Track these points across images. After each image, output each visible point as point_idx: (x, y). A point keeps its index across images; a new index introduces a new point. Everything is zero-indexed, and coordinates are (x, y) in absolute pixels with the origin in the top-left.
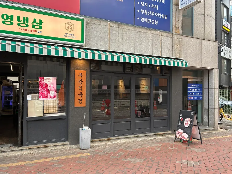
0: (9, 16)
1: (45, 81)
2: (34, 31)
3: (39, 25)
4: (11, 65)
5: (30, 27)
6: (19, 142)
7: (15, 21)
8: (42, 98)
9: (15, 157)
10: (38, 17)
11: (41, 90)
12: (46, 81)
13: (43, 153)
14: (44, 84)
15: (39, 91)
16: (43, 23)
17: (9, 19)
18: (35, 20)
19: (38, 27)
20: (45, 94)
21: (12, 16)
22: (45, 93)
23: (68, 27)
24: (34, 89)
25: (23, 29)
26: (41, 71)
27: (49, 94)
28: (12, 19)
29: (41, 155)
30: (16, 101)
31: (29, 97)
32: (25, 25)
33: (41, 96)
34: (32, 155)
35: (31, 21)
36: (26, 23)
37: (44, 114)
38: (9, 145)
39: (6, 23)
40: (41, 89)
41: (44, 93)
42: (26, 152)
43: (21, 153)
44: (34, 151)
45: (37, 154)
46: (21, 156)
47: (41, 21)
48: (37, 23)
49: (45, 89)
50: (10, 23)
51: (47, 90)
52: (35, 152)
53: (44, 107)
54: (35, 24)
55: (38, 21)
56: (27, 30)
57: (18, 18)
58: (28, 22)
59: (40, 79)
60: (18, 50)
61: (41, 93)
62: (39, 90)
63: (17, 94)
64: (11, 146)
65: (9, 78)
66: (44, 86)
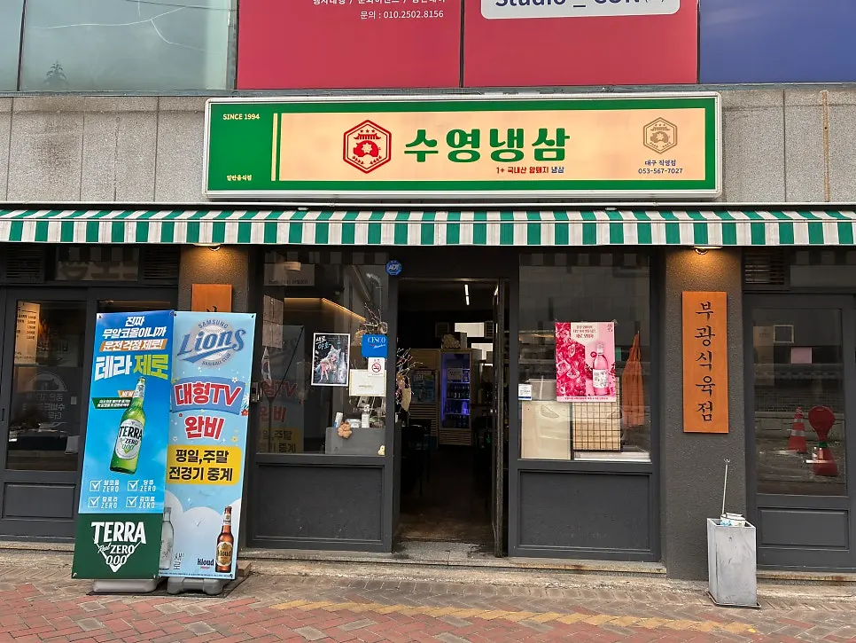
0: (469, 135)
1: (574, 337)
2: (539, 170)
3: (555, 147)
4: (466, 286)
5: (529, 160)
6: (498, 542)
7: (485, 149)
8: (565, 396)
9: (488, 589)
10: (551, 121)
11: (563, 366)
12: (578, 336)
13: (572, 593)
14: (573, 345)
15: (556, 369)
16: (568, 137)
17: (469, 143)
18: (543, 133)
19: (554, 155)
20: (574, 380)
21: (476, 133)
22: (576, 377)
23: (654, 139)
24: (534, 361)
25: (506, 169)
26: (551, 301)
27: (588, 382)
28: (476, 143)
29: (570, 598)
30: (480, 402)
31: (524, 390)
32: (513, 156)
33: (564, 389)
34: (538, 592)
35: (531, 137)
36: (515, 148)
37: (573, 451)
38: (468, 547)
39: (459, 156)
40: (561, 363)
41: (572, 377)
42: (520, 579)
43: (503, 578)
44: (543, 580)
45: (555, 591)
46: (505, 588)
47: (560, 132)
48: (551, 143)
49: (577, 364)
50: (469, 156)
51: (581, 367)
52: (547, 584)
53: (574, 426)
54: (543, 146)
55: (552, 136)
56: (518, 169)
57: (494, 133)
58: (520, 145)
59: (559, 328)
60: (493, 238)
61: (563, 376)
62: (557, 365)
63: (482, 380)
64: (474, 549)
65: (460, 327)
66: (572, 355)
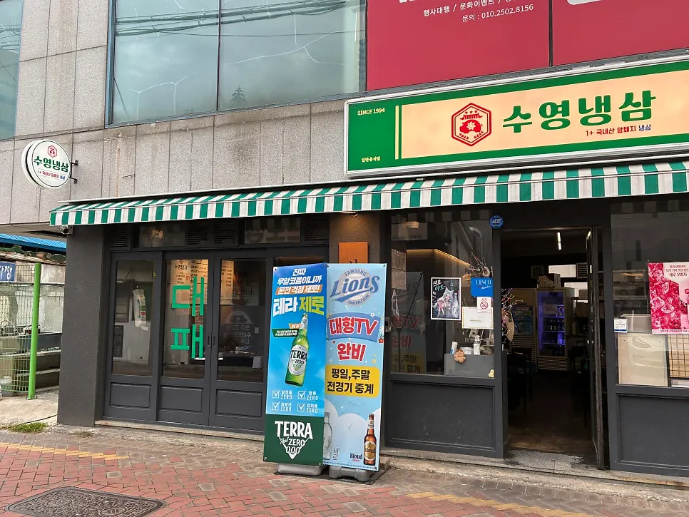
0: (560, 106)
1: (667, 276)
2: (627, 129)
3: (641, 107)
4: (559, 234)
5: (617, 121)
6: (599, 456)
7: (575, 115)
8: (660, 329)
9: (593, 497)
10: (637, 85)
11: (656, 302)
12: (672, 275)
13: (674, 506)
14: (667, 283)
15: (650, 305)
16: (654, 98)
17: (560, 112)
18: (629, 97)
19: (641, 115)
20: (669, 315)
21: (566, 104)
22: (671, 312)
24: (625, 297)
25: (595, 131)
27: (683, 316)
28: (566, 112)
29: (672, 511)
30: (574, 333)
31: (620, 324)
32: (601, 119)
33: (659, 322)
34: (641, 504)
35: (617, 101)
36: (603, 113)
37: (670, 379)
38: (572, 458)
39: (551, 125)
40: (655, 299)
41: (667, 312)
42: (623, 491)
43: (607, 489)
44: (645, 494)
45: (657, 504)
46: (609, 498)
47: (647, 97)
48: (638, 104)
49: (671, 300)
50: (560, 124)
51: (676, 303)
52: (649, 497)
53: (670, 356)
54: (630, 108)
55: (638, 98)
56: (607, 130)
57: (582, 103)
58: (608, 109)
59: (652, 268)
60: (585, 192)
61: (656, 312)
62: (651, 302)
63: (576, 314)
64: (578, 461)
65: (553, 269)
66: (666, 292)
